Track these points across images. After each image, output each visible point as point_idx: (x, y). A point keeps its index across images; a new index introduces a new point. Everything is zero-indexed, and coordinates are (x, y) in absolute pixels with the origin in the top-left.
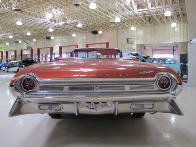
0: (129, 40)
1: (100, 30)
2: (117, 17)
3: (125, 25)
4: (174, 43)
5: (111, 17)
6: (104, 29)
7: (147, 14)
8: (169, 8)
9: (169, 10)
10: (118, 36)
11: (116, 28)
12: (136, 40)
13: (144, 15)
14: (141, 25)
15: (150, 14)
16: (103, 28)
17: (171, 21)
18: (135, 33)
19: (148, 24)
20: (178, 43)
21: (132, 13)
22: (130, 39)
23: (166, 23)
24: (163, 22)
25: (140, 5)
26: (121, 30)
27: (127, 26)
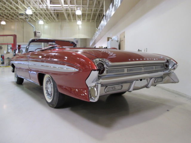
0: (37, 34)
1: (3, 20)
2: (29, 9)
3: (33, 18)
4: (75, 39)
5: (22, 8)
6: (8, 19)
7: (57, 11)
8: (80, 8)
9: (79, 10)
10: (23, 28)
11: (22, 20)
12: (43, 34)
13: (54, 11)
14: (49, 20)
15: (62, 11)
16: (6, 19)
17: (77, 19)
18: (42, 27)
19: (57, 20)
20: (78, 39)
21: (45, 8)
22: (37, 32)
23: (72, 21)
24: (70, 20)
25: (52, 1)
26: (28, 23)
27: (34, 19)
